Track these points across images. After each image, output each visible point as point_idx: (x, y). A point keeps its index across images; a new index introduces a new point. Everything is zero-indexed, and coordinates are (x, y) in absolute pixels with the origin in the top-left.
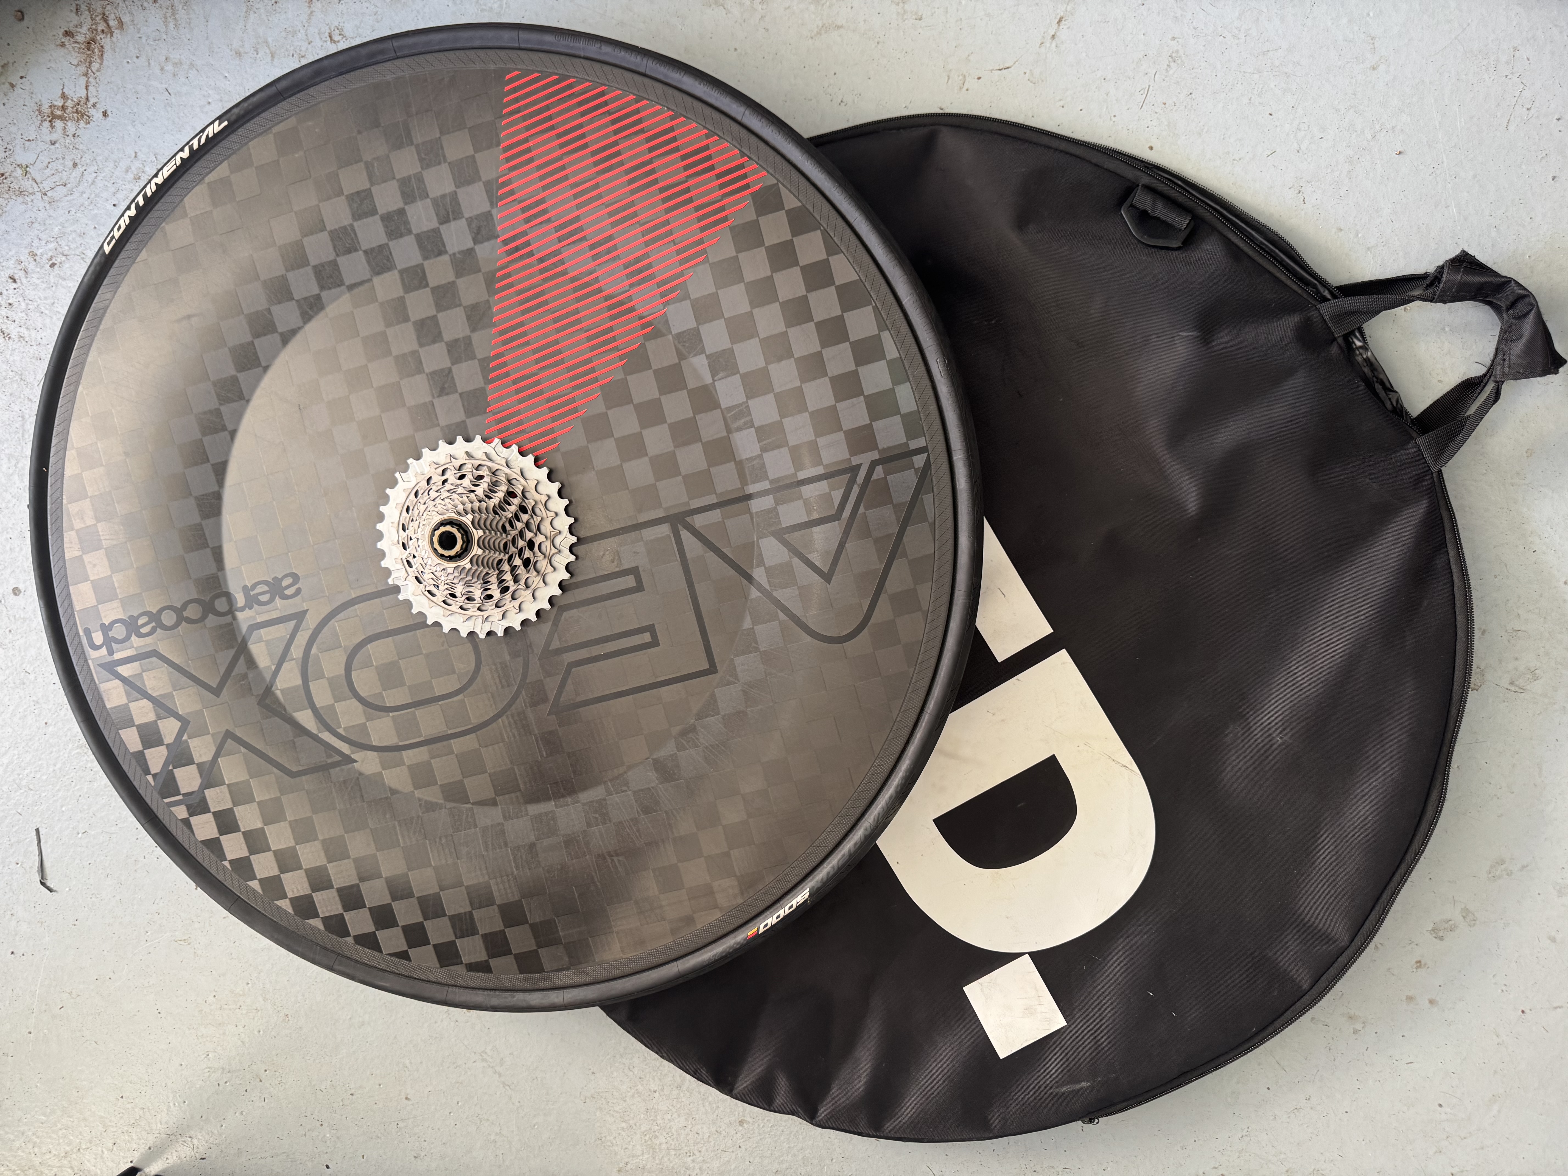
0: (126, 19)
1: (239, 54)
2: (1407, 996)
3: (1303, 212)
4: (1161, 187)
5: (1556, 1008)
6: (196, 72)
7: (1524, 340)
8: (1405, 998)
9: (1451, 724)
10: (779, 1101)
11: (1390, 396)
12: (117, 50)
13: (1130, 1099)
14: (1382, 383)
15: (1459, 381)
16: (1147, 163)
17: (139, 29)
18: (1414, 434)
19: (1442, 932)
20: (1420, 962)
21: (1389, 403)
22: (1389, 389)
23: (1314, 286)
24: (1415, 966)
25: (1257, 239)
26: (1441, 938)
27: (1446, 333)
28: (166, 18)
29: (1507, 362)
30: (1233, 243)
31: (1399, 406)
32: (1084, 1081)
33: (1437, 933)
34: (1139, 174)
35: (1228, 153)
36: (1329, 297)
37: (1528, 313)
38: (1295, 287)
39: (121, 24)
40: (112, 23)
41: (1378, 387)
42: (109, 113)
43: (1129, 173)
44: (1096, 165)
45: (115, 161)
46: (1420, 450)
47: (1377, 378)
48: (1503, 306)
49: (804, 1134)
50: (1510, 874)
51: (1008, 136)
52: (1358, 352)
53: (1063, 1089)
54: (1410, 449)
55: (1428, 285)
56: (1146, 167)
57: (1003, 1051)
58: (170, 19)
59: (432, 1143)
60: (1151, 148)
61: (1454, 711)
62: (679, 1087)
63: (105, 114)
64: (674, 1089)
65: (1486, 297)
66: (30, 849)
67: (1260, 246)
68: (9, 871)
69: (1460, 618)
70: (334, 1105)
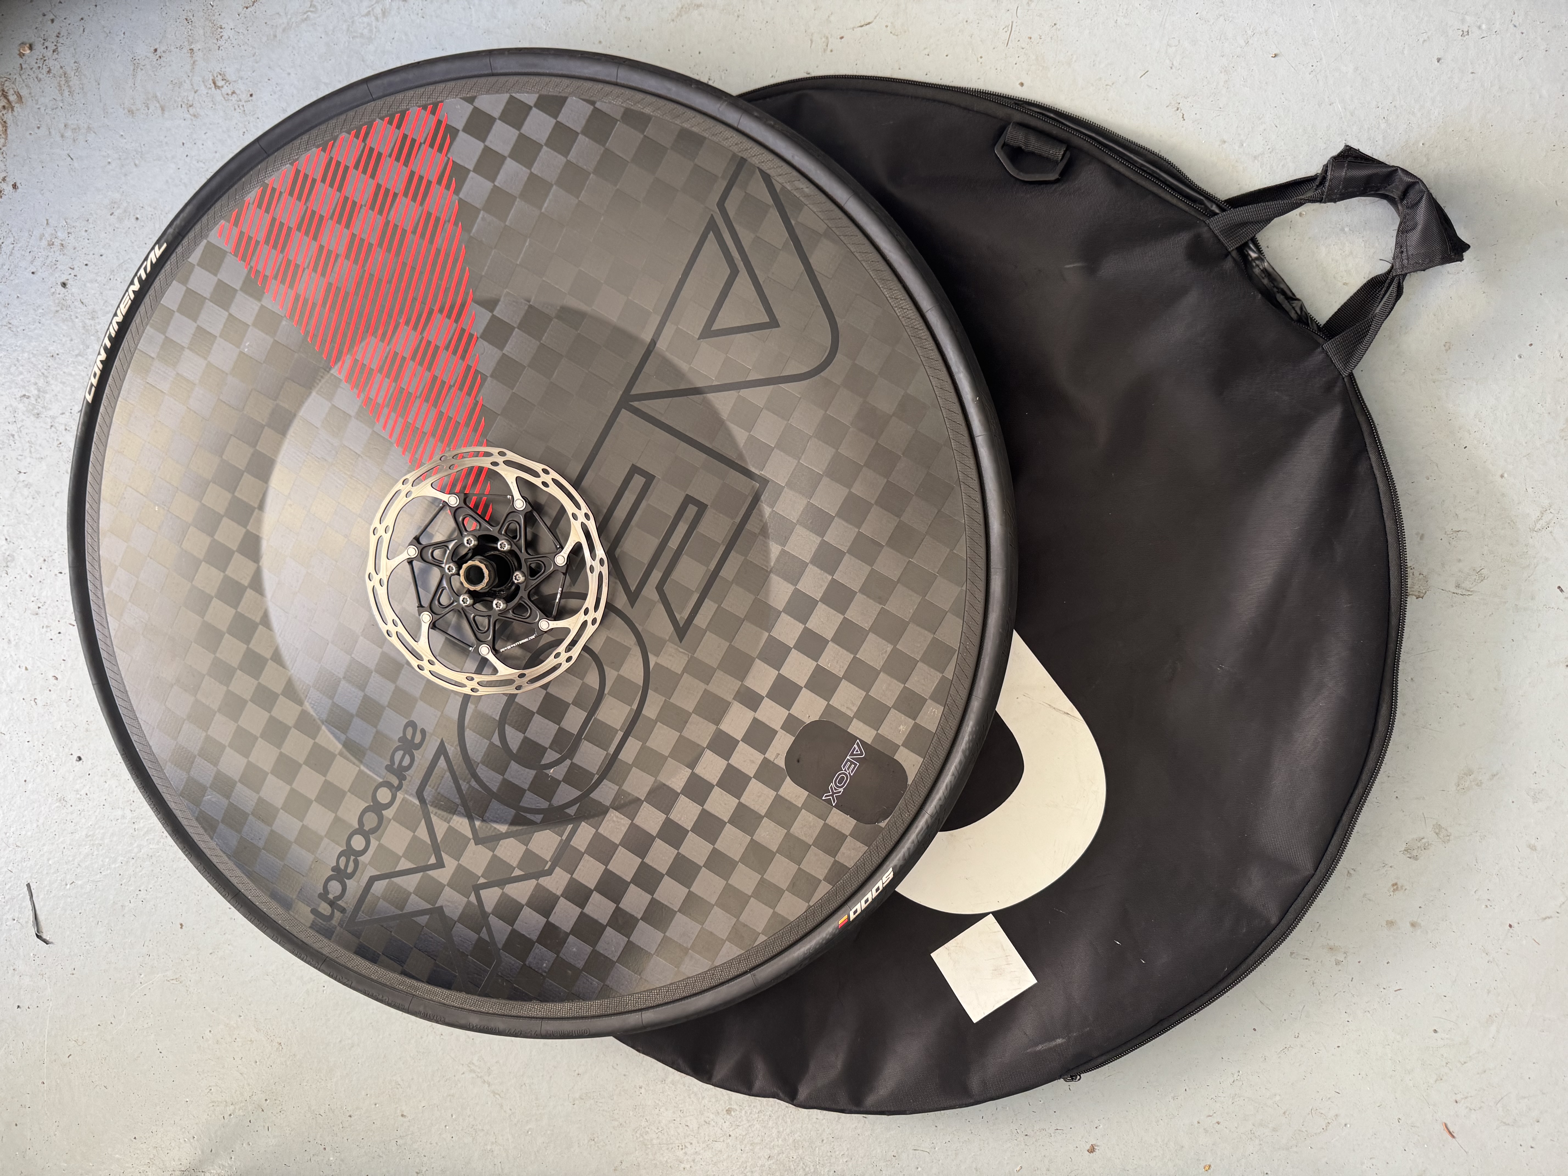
0: (24, 92)
1: (131, 112)
2: (1387, 921)
3: (1184, 129)
4: (1033, 122)
5: (1545, 919)
6: (94, 134)
7: (1419, 227)
8: (1384, 924)
9: (1393, 634)
10: (758, 1085)
11: (1294, 305)
12: (19, 124)
13: (1108, 1052)
14: (1283, 293)
15: (1365, 281)
16: (1016, 99)
17: (37, 100)
18: (1321, 340)
19: (1415, 851)
20: (1396, 884)
21: (1293, 312)
22: (1291, 298)
23: (1202, 203)
24: (1392, 889)
25: (1136, 162)
26: (1416, 858)
27: (1345, 233)
28: (60, 86)
29: (1405, 254)
30: (1113, 169)
31: (1303, 313)
32: (1058, 1037)
33: (1411, 852)
34: (1009, 111)
35: (1100, 79)
36: (1217, 211)
37: (1419, 201)
38: (1181, 205)
39: (20, 97)
40: (12, 98)
41: (1280, 298)
42: (18, 184)
43: (1001, 112)
44: (965, 109)
45: (29, 231)
46: (1328, 356)
47: (1277, 288)
48: (1397, 198)
49: (792, 1116)
50: (1479, 784)
51: (875, 91)
52: (1254, 264)
53: (1040, 1048)
54: (1317, 357)
55: (1318, 186)
56: (1016, 104)
57: (976, 1015)
58: (64, 87)
59: (432, 1158)
60: (1022, 84)
61: (1394, 621)
62: (663, 1081)
63: (15, 186)
64: (659, 1083)
65: (1376, 191)
66: (24, 904)
67: (1141, 168)
68: (7, 927)
69: (1389, 524)
70: (334, 1128)
